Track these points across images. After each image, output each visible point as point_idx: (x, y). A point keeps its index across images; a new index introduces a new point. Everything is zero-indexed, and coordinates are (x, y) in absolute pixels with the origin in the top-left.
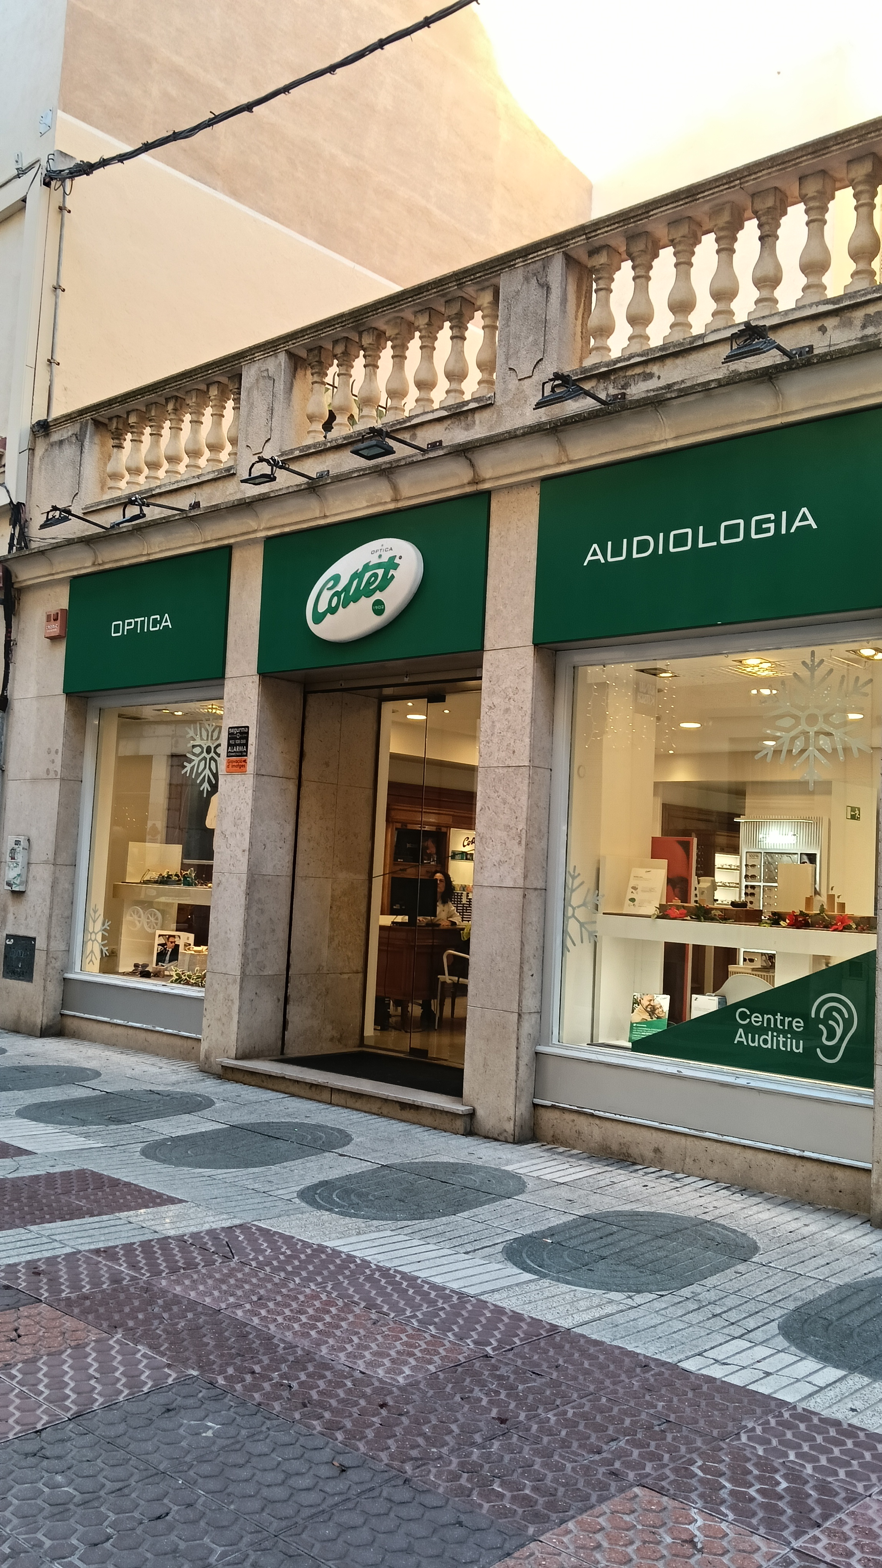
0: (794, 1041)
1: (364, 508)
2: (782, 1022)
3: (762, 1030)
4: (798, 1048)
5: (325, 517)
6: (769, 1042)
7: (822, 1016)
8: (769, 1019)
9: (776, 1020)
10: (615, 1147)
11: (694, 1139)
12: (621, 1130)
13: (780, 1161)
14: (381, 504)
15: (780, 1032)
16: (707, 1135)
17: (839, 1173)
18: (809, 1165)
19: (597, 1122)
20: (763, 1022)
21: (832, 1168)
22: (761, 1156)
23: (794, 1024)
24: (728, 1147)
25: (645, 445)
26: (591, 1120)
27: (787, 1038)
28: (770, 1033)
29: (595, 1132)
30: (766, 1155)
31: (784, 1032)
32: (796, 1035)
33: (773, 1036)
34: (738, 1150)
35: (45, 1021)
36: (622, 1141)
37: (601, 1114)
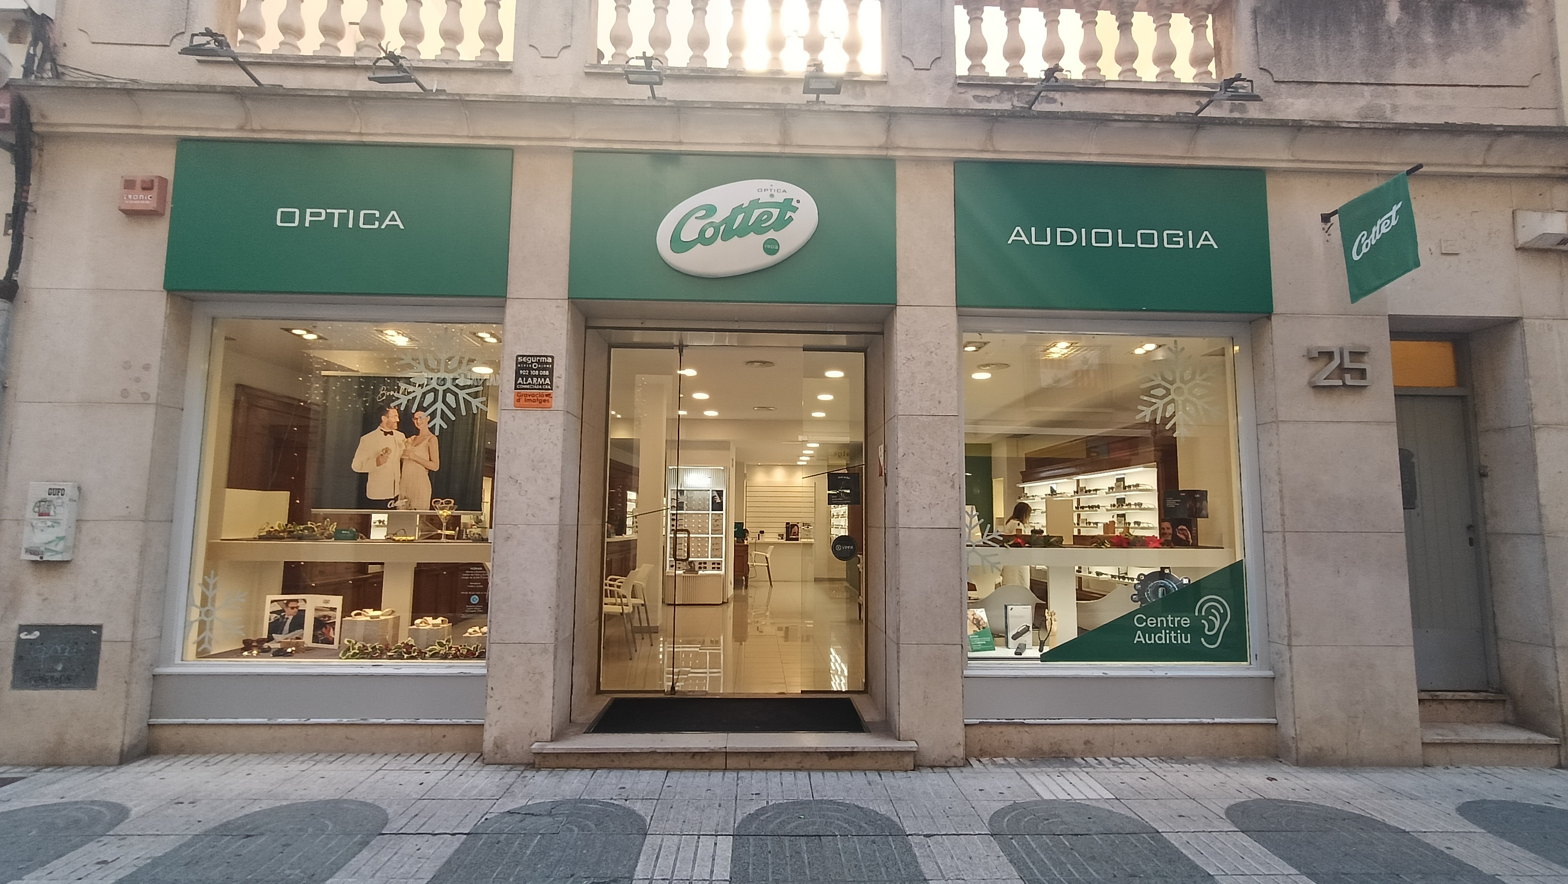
0: (1183, 635)
1: (736, 144)
2: (1173, 622)
3: (1156, 630)
4: (1186, 640)
5: (680, 143)
6: (1162, 638)
7: (1203, 614)
8: (1162, 621)
9: (1167, 621)
10: (1046, 748)
11: (1121, 727)
12: (1051, 731)
13: (1195, 730)
14: (763, 145)
15: (1171, 629)
16: (1133, 721)
17: (1241, 730)
18: (1218, 728)
19: (1027, 729)
20: (1157, 623)
21: (1235, 727)
22: (1179, 729)
23: (1182, 622)
24: (1151, 727)
25: (1069, 154)
26: (1020, 728)
27: (1177, 633)
28: (1163, 631)
29: (1025, 738)
30: (1183, 727)
31: (1175, 630)
32: (1185, 631)
33: (1166, 633)
34: (1160, 728)
35: (127, 742)
36: (1052, 741)
37: (1032, 721)
